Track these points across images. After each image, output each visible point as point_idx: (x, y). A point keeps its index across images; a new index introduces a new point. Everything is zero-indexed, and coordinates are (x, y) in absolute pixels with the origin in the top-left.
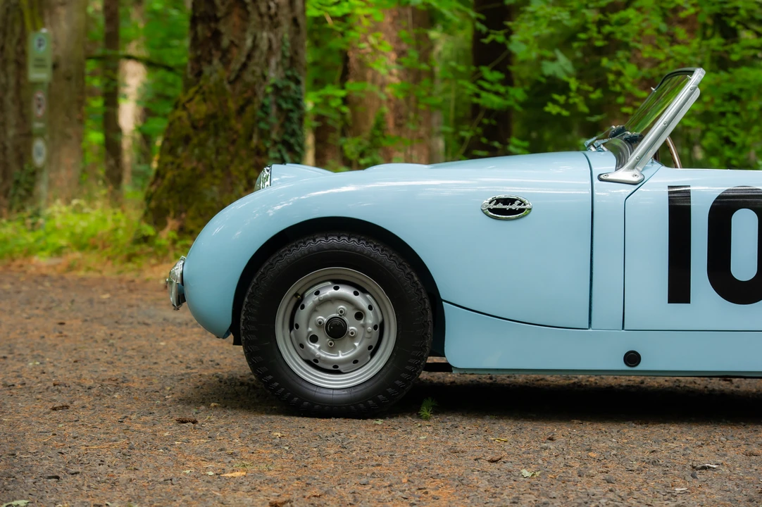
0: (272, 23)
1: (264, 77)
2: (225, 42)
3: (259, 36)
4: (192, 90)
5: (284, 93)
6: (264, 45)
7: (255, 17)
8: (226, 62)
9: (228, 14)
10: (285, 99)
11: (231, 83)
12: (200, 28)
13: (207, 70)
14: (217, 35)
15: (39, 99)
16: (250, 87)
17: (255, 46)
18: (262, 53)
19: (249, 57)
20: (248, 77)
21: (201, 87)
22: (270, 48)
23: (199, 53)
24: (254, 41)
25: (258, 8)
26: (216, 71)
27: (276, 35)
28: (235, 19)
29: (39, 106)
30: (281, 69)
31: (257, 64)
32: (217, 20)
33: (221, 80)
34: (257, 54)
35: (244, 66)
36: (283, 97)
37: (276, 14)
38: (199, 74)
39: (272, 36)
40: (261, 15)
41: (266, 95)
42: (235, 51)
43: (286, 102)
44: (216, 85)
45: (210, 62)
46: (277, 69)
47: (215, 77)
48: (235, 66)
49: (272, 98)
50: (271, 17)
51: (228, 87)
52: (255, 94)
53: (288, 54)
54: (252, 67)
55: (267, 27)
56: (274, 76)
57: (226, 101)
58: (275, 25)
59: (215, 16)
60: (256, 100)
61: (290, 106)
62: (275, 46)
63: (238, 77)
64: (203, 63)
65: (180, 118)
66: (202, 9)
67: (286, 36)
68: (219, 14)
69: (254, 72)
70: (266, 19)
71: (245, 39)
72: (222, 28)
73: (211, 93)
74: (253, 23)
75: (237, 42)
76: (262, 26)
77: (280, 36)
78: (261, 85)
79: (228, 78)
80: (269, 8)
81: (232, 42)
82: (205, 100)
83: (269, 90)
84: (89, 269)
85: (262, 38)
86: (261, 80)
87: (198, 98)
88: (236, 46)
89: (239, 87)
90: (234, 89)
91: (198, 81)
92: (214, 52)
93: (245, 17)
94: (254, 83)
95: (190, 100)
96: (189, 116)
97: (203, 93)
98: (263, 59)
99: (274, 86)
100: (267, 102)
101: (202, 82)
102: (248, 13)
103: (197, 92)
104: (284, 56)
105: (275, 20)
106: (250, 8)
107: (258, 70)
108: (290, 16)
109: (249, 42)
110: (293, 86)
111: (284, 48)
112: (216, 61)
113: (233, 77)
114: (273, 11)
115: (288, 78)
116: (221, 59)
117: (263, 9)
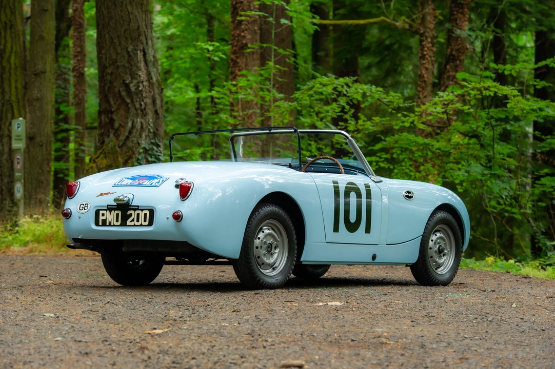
0: (143, 114)
1: (139, 144)
2: (116, 125)
3: (135, 121)
4: (99, 152)
5: (150, 152)
6: (138, 126)
7: (133, 110)
8: (117, 136)
9: (118, 109)
10: (151, 155)
11: (119, 147)
12: (103, 117)
13: (107, 140)
14: (112, 121)
15: (18, 159)
16: (131, 149)
17: (133, 127)
18: (137, 130)
19: (130, 133)
20: (130, 144)
21: (104, 150)
22: (142, 127)
23: (103, 131)
24: (132, 124)
25: (135, 105)
26: (112, 141)
27: (145, 120)
28: (122, 112)
29: (18, 163)
30: (148, 139)
31: (134, 137)
32: (112, 113)
33: (115, 146)
34: (134, 131)
35: (128, 138)
36: (150, 154)
37: (145, 109)
38: (103, 143)
39: (143, 121)
40: (136, 109)
41: (140, 154)
42: (122, 129)
43: (151, 158)
44: (112, 148)
45: (108, 136)
46: (146, 139)
47: (111, 144)
48: (122, 138)
49: (143, 155)
50: (142, 110)
51: (118, 149)
52: (134, 153)
53: (152, 131)
54: (132, 138)
55: (140, 116)
56: (144, 143)
57: (117, 157)
58: (144, 115)
59: (111, 110)
60: (134, 156)
61: (153, 159)
62: (144, 126)
63: (124, 144)
64: (105, 137)
65: (92, 167)
66: (104, 107)
67: (151, 120)
68: (113, 110)
69: (133, 141)
70: (139, 112)
71: (128, 123)
72: (115, 117)
73: (109, 153)
74: (132, 114)
75: (123, 125)
76: (137, 116)
77: (147, 121)
78: (137, 148)
79: (118, 145)
80: (141, 105)
81: (120, 125)
82: (106, 157)
83: (141, 151)
84: (40, 251)
85: (137, 122)
86: (137, 145)
87: (102, 156)
88: (123, 127)
89: (125, 149)
90: (122, 151)
91: (102, 147)
92: (110, 130)
93: (128, 110)
94: (133, 147)
95: (98, 157)
96: (97, 166)
97: (105, 153)
98: (138, 133)
99: (145, 148)
100: (140, 158)
101: (104, 147)
102: (129, 108)
103: (101, 153)
104: (149, 132)
105: (144, 112)
106: (130, 106)
107: (135, 140)
108: (153, 110)
109: (130, 124)
110: (155, 148)
111: (149, 127)
112: (111, 135)
113: (121, 144)
114: (143, 107)
115: (152, 143)
116: (114, 134)
117: (138, 106)
